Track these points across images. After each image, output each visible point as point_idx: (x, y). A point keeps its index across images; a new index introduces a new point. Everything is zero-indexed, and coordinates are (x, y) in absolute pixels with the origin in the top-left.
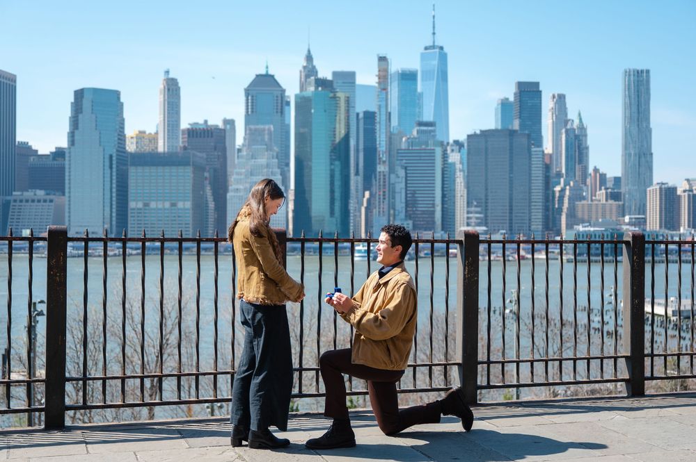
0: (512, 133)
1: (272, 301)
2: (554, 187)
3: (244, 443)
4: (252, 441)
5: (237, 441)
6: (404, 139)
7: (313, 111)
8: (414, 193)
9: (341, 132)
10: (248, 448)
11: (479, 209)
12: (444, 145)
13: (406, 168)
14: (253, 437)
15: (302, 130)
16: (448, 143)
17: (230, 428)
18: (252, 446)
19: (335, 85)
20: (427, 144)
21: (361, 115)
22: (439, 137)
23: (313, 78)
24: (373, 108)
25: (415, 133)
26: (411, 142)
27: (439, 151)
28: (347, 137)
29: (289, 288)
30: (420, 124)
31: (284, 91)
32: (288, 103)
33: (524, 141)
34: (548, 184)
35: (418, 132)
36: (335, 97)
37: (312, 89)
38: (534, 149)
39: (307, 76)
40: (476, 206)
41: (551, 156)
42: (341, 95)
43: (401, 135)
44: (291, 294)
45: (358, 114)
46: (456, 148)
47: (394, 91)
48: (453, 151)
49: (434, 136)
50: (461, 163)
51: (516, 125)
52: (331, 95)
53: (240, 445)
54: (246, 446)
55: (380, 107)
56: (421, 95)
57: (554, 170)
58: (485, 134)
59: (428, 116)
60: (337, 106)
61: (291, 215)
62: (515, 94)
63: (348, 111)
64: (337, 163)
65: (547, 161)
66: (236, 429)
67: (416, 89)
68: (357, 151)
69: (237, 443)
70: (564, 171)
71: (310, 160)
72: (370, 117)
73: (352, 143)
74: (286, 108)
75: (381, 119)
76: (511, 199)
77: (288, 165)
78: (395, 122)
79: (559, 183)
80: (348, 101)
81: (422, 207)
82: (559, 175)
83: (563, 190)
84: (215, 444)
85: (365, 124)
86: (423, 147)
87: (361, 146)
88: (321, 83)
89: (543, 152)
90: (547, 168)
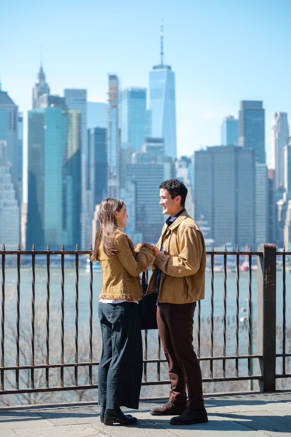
0: (237, 149)
2: (277, 201)
6: (134, 155)
7: (45, 127)
8: (143, 207)
9: (73, 147)
11: (205, 223)
12: (171, 161)
13: (136, 183)
14: (108, 416)
15: (35, 146)
16: (176, 160)
19: (67, 102)
20: (155, 159)
21: (92, 132)
22: (168, 153)
23: (45, 95)
24: (103, 124)
25: (144, 149)
26: (141, 158)
27: (167, 167)
28: (78, 153)
30: (150, 140)
31: (16, 108)
32: (21, 120)
33: (249, 157)
34: (271, 198)
35: (148, 148)
36: (66, 114)
37: (44, 105)
38: (258, 165)
39: (40, 93)
40: (203, 220)
41: (274, 172)
42: (73, 113)
43: (131, 150)
45: (89, 131)
46: (184, 164)
47: (124, 107)
48: (180, 166)
49: (163, 152)
50: (189, 178)
51: (241, 142)
52: (63, 112)
55: (110, 124)
56: (149, 113)
57: (277, 185)
58: (212, 151)
59: (156, 133)
60: (68, 123)
61: (23, 228)
62: (240, 112)
63: (79, 128)
64: (69, 178)
65: (271, 176)
67: (144, 107)
68: (88, 166)
70: (286, 186)
71: (43, 175)
72: (101, 133)
73: (84, 158)
74: (19, 124)
75: (111, 135)
76: (236, 213)
77: (20, 179)
78: (124, 138)
79: (281, 198)
80: (80, 118)
81: (151, 221)
82: (282, 190)
83: (285, 205)
85: (96, 140)
86: (153, 162)
87: (92, 162)
88: (54, 100)
89: (266, 167)
90: (271, 183)
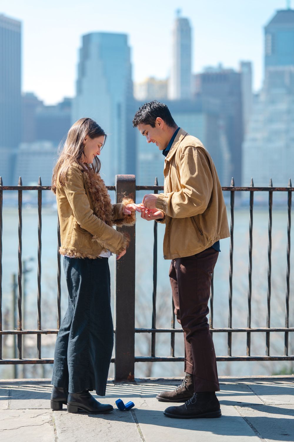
1: (82, 254)
3: (65, 406)
4: (71, 405)
5: (58, 404)
10: (67, 412)
14: (71, 401)
17: (50, 390)
18: (71, 410)
29: (107, 239)
44: (110, 245)
53: (61, 409)
54: (65, 410)
66: (57, 391)
69: (57, 406)
84: (37, 406)
